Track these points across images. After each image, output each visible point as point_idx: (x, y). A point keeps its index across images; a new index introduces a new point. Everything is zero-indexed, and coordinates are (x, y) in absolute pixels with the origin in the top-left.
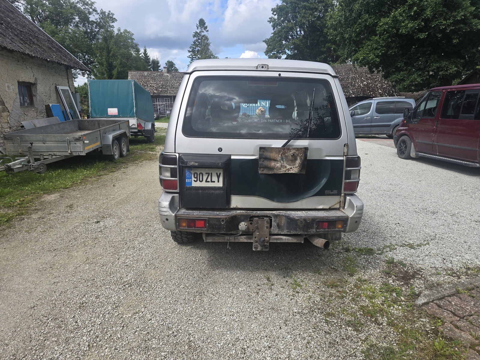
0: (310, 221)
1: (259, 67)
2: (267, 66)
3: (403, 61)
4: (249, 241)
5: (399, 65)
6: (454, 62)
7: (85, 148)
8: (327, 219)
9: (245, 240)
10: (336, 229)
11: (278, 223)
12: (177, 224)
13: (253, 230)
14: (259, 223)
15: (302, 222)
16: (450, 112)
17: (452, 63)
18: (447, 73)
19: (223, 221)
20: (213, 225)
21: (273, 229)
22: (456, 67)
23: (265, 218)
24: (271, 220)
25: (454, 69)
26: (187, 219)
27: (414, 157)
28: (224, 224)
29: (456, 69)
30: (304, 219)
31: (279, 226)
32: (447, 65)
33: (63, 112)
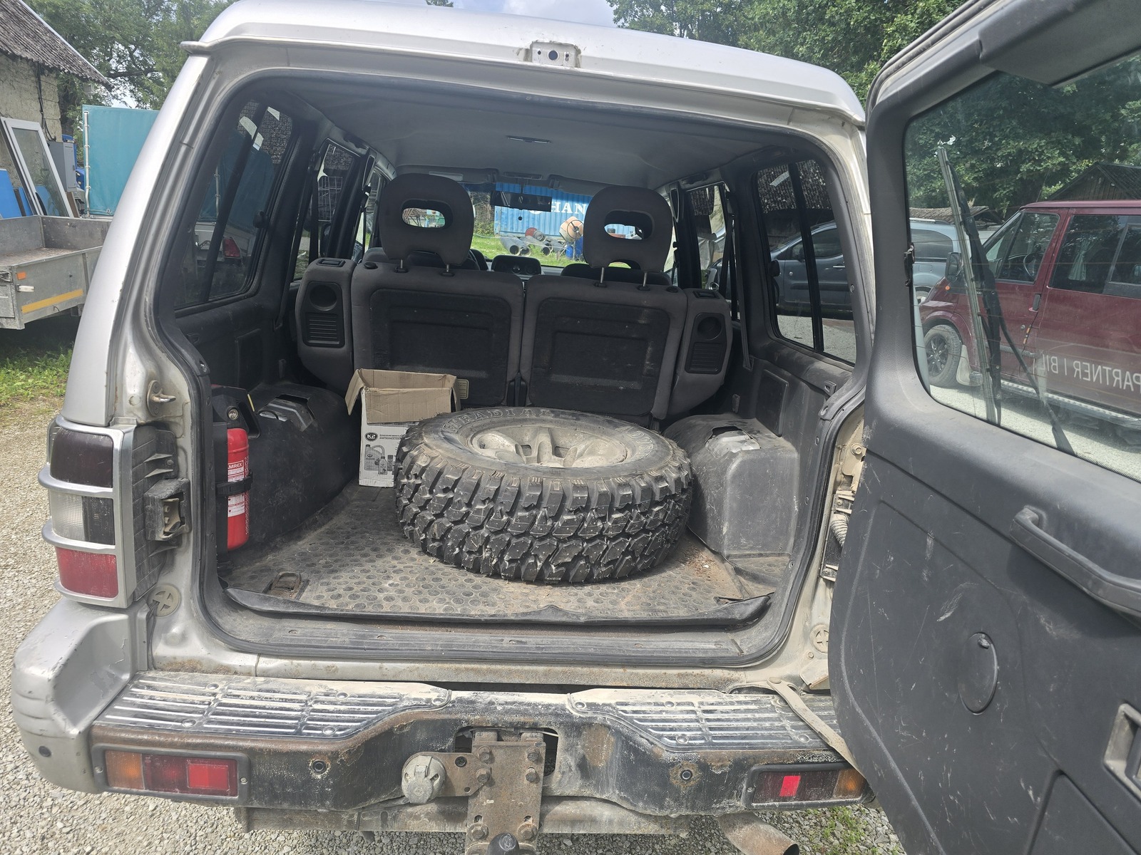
0: (726, 769)
1: (535, 55)
2: (572, 53)
3: (932, 131)
4: (449, 829)
5: (921, 139)
6: (1059, 142)
7: (23, 308)
8: (797, 763)
9: (433, 824)
10: (831, 796)
11: (584, 758)
12: (98, 771)
13: (467, 789)
14: (498, 759)
15: (688, 774)
16: (1078, 272)
17: (1052, 143)
18: (1038, 168)
19: (319, 766)
20: (271, 784)
21: (560, 782)
22: (1062, 154)
23: (526, 735)
24: (551, 743)
25: (1055, 160)
26: (145, 754)
27: (967, 384)
28: (323, 783)
29: (1061, 159)
30: (698, 762)
31: (585, 768)
32: (1041, 147)
33: (17, 192)
